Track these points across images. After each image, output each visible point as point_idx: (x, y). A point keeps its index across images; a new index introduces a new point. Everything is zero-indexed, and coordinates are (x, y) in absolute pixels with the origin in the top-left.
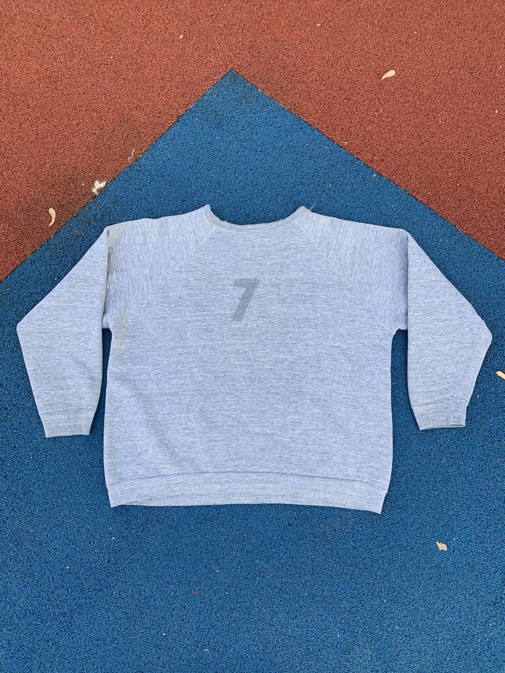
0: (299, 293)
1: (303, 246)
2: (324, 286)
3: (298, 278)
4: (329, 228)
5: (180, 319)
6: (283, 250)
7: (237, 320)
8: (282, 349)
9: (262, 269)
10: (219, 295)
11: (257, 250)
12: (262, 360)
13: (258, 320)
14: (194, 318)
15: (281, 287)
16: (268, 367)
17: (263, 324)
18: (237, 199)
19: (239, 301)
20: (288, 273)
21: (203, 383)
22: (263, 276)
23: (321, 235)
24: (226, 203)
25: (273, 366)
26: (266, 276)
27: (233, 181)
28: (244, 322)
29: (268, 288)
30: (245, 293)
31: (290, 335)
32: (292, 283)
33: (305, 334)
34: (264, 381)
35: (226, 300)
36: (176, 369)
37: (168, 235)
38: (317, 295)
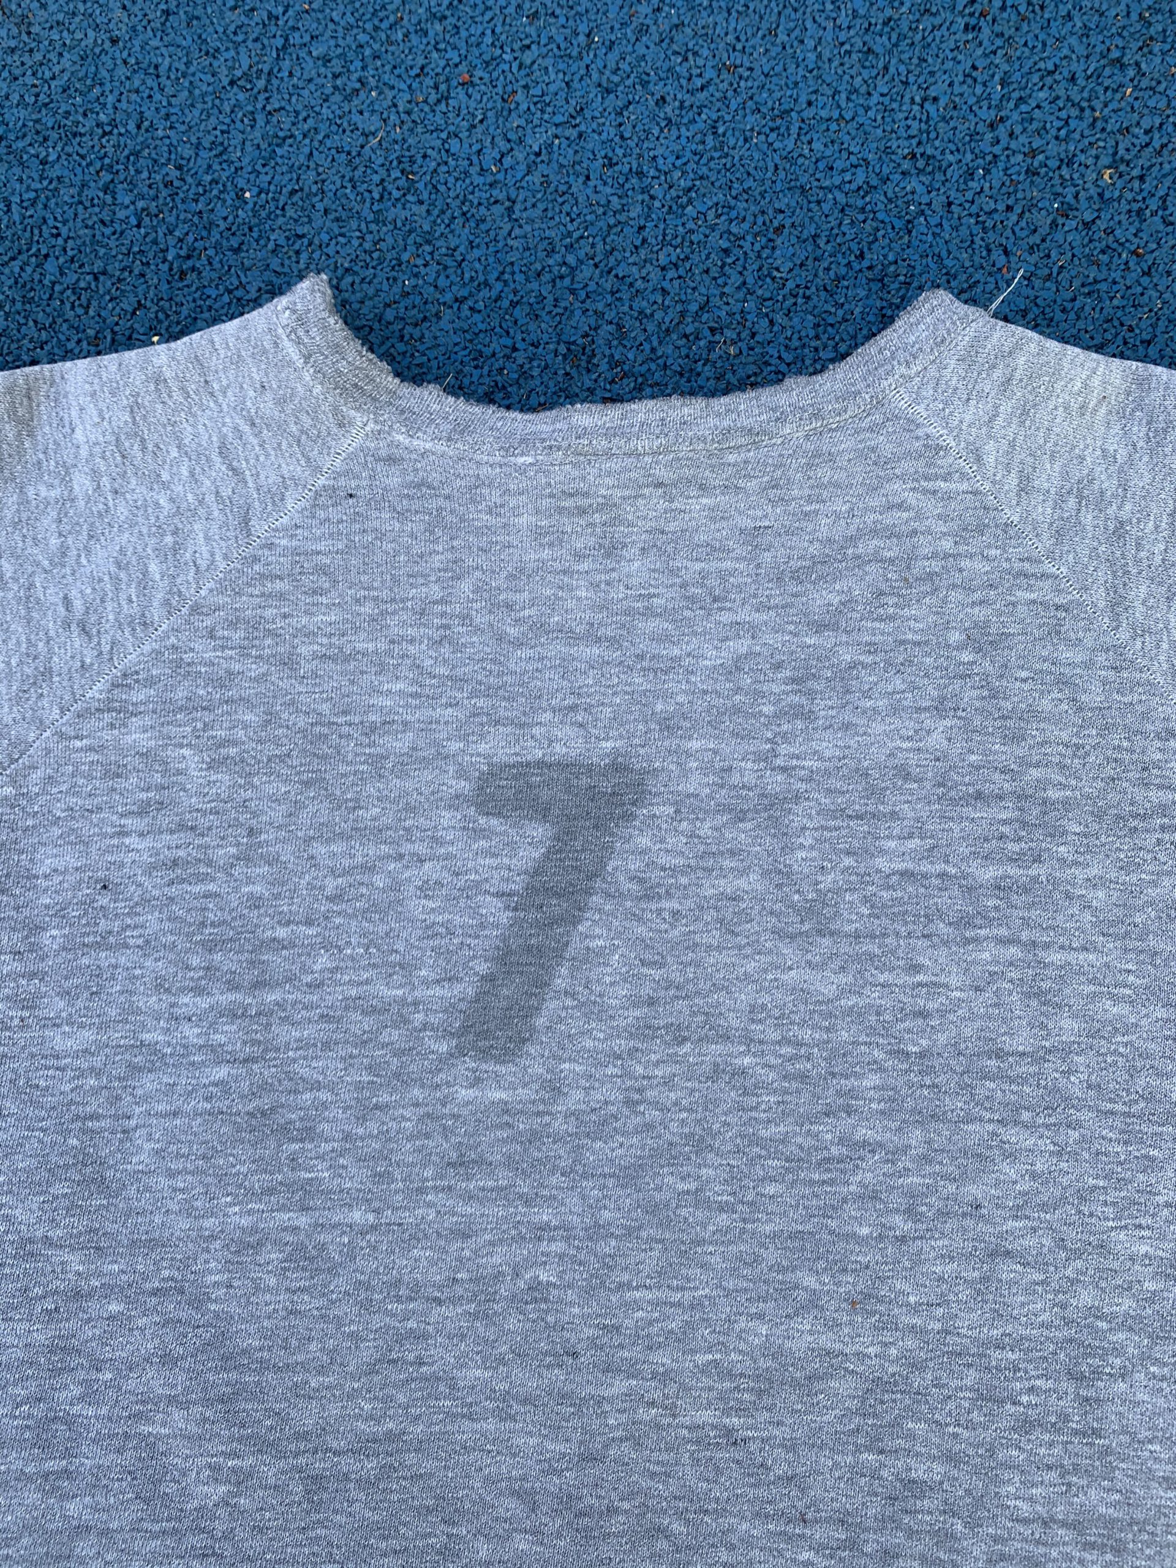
0: (925, 867)
1: (947, 545)
2: (1099, 816)
3: (913, 759)
4: (1116, 429)
5: (88, 1035)
6: (810, 569)
7: (485, 1054)
8: (810, 1281)
9: (667, 696)
10: (368, 868)
11: (635, 567)
12: (663, 1359)
13: (632, 1052)
14: (191, 1032)
15: (797, 821)
16: (706, 1416)
17: (668, 1082)
18: (513, 257)
19: (505, 917)
20: (846, 727)
21: (220, 1527)
22: (673, 743)
23: (1065, 475)
24: (442, 282)
25: (739, 1411)
26: (695, 745)
27: (491, 154)
28: (538, 1069)
29: (705, 829)
30: (547, 857)
31: (867, 1175)
32: (873, 792)
33: (973, 1165)
34: (677, 1527)
35: (417, 907)
36: (41, 1408)
37: (65, 475)
38: (1055, 883)
